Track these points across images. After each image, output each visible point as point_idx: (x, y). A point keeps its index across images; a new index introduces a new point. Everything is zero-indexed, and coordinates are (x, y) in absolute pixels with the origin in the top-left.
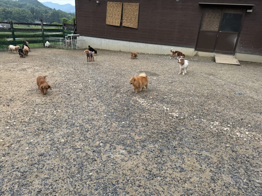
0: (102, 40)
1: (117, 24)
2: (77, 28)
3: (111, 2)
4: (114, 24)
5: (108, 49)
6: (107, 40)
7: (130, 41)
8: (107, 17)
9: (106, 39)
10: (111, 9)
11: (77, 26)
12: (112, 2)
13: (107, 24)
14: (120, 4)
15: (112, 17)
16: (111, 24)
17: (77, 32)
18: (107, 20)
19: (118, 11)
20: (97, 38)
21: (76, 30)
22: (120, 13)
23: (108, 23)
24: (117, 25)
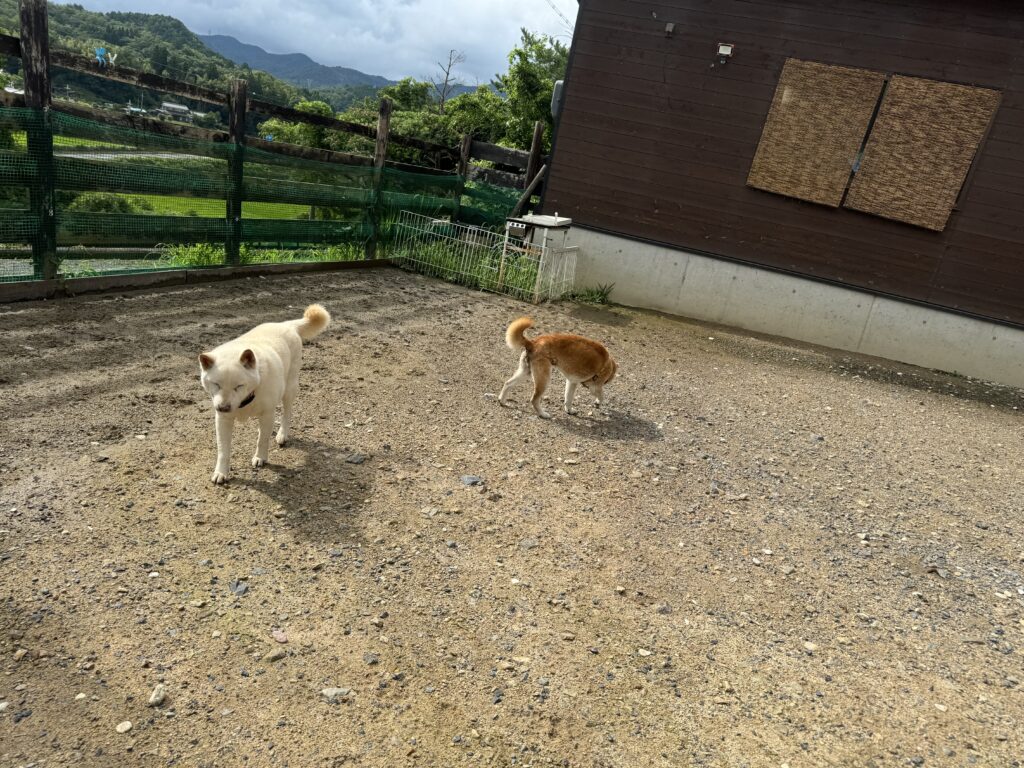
0: (691, 265)
1: (823, 194)
2: (551, 180)
3: (807, 65)
4: (801, 192)
5: (713, 314)
6: (725, 271)
7: (876, 294)
8: (762, 146)
9: (717, 264)
10: (803, 104)
11: (553, 166)
12: (815, 65)
13: (750, 182)
14: (868, 79)
15: (797, 147)
16: (779, 188)
17: (547, 200)
18: (756, 161)
19: (847, 122)
20: (662, 252)
21: (537, 191)
22: (854, 134)
23: (758, 180)
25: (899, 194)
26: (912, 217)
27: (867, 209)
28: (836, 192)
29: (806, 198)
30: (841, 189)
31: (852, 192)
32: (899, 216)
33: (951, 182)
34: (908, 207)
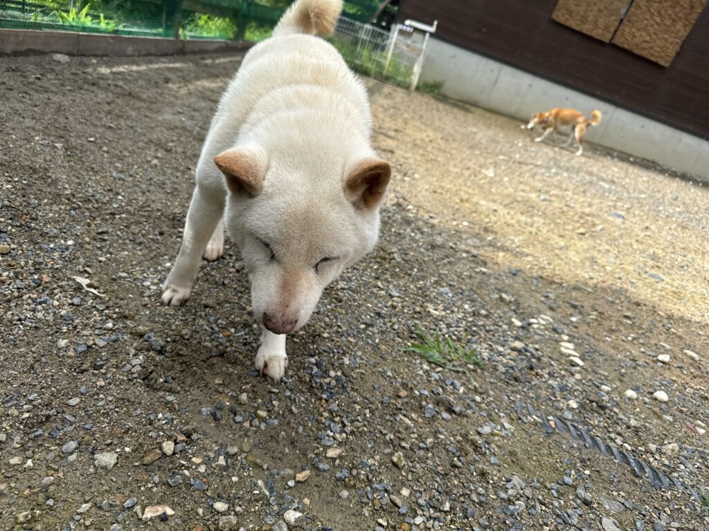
0: (503, 73)
1: (601, 32)
4: (586, 29)
7: (618, 105)
9: (520, 73)
13: (554, 16)
16: (574, 24)
18: (560, 1)
20: (484, 61)
21: (395, 2)
23: (560, 15)
24: (597, 33)
25: (648, 38)
26: (652, 55)
27: (626, 46)
28: (609, 32)
29: (588, 33)
30: (612, 29)
31: (619, 33)
32: (644, 54)
33: (680, 34)
34: (651, 48)
